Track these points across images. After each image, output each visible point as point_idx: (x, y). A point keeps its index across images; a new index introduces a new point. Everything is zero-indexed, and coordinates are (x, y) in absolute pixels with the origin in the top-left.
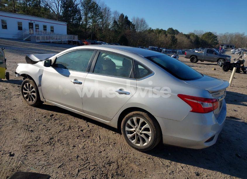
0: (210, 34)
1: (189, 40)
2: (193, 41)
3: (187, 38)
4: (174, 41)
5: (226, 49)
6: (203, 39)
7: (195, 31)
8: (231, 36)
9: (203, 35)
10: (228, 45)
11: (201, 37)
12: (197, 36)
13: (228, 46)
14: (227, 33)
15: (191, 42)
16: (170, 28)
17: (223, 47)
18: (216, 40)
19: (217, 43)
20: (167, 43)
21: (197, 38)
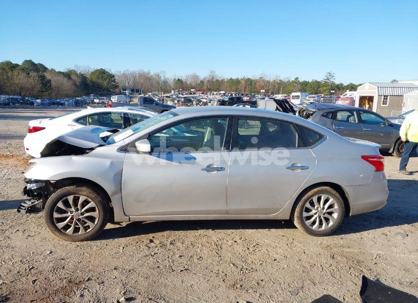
0: (103, 72)
1: (71, 82)
2: (78, 84)
3: (66, 79)
4: (46, 85)
5: (131, 95)
6: (94, 80)
7: (76, 66)
8: (133, 75)
9: (92, 73)
10: (132, 88)
11: (88, 76)
12: (82, 75)
13: (132, 90)
14: (127, 70)
15: (75, 84)
16: (26, 61)
17: (127, 91)
18: (114, 81)
19: (117, 87)
20: (33, 88)
21: (83, 77)
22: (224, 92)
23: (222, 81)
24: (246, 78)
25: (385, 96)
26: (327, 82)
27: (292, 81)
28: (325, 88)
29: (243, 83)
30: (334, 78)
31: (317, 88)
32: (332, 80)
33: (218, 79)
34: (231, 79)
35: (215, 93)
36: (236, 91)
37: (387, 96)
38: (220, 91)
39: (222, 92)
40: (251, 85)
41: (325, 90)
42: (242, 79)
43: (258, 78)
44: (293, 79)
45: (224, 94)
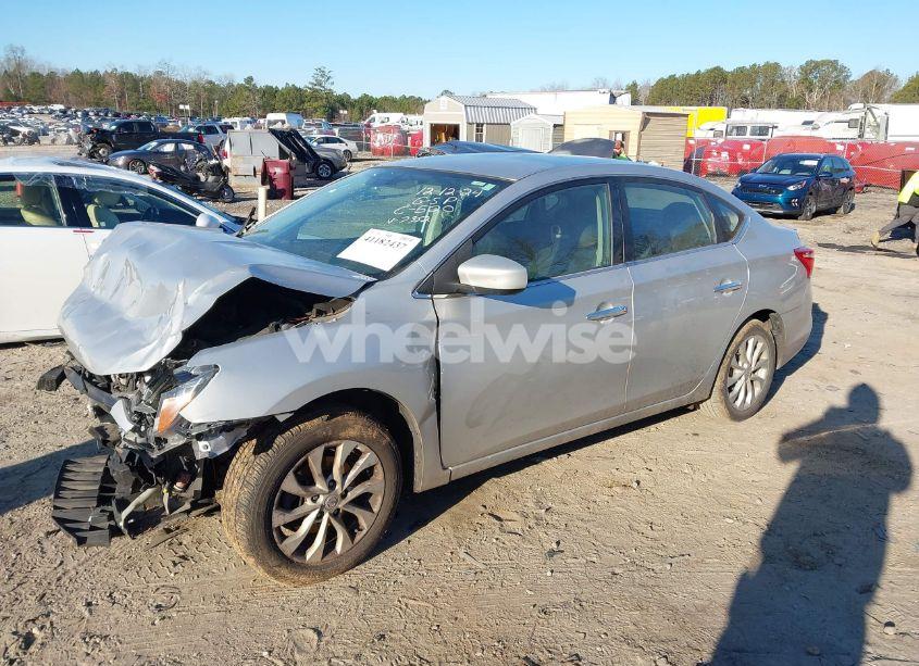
22: (62, 107)
23: (52, 75)
24: (120, 70)
25: (478, 125)
26: (317, 91)
27: (240, 86)
28: (316, 104)
29: (112, 82)
30: (330, 81)
31: (299, 104)
32: (328, 86)
33: (34, 70)
34: (78, 73)
35: (36, 109)
36: (98, 105)
37: (482, 125)
38: (51, 102)
39: (58, 107)
40: (136, 89)
41: (315, 109)
42: (110, 75)
43: (150, 73)
44: (240, 80)
45: (64, 112)
